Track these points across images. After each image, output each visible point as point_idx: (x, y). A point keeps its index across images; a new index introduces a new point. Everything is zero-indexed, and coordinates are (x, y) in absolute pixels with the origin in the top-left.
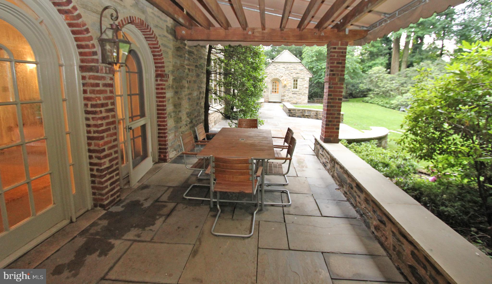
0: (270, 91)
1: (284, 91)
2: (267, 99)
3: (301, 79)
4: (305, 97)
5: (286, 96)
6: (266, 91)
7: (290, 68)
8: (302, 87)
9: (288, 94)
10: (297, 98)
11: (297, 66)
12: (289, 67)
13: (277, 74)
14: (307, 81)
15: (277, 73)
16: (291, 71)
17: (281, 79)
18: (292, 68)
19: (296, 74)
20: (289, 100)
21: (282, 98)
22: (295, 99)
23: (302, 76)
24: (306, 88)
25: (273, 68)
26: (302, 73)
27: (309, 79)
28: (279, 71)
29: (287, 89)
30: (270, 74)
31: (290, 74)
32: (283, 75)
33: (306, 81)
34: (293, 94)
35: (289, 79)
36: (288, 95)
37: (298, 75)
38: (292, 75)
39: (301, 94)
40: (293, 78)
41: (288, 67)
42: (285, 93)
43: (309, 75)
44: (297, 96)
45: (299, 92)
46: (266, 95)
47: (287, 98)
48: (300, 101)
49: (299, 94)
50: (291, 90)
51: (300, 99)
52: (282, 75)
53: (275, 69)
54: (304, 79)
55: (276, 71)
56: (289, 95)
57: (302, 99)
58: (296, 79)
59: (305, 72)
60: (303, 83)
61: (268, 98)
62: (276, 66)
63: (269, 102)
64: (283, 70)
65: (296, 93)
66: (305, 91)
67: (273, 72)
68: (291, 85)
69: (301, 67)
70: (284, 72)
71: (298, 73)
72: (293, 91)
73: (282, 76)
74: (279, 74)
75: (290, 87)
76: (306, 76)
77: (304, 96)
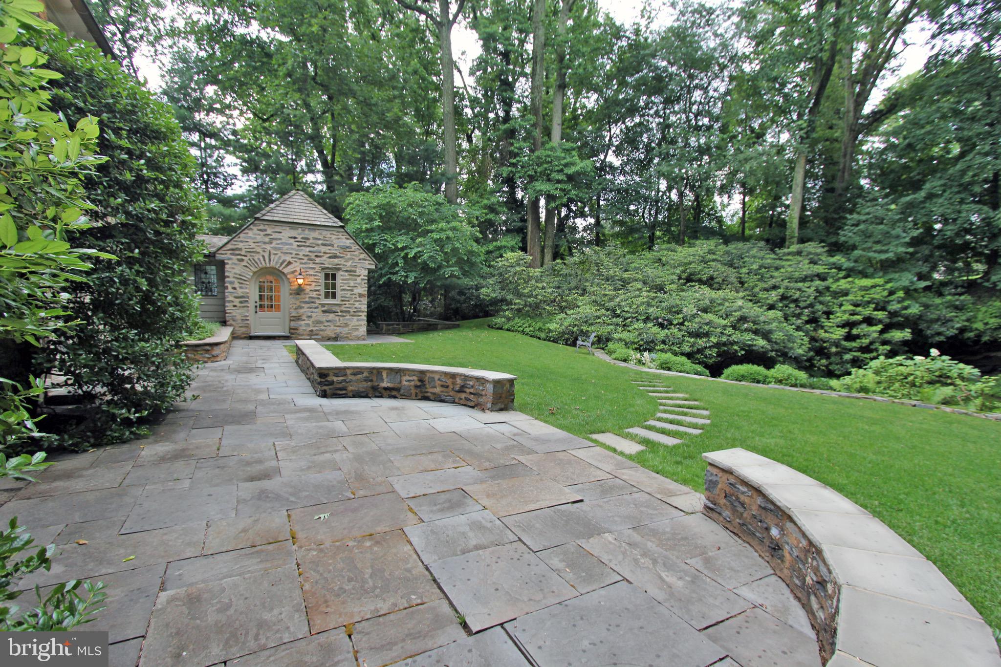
0: (252, 305)
1: (298, 303)
2: (244, 329)
3: (347, 271)
4: (358, 320)
5: (304, 317)
6: (238, 305)
7: (311, 241)
8: (350, 292)
9: (310, 314)
10: (338, 324)
11: (334, 237)
12: (311, 237)
13: (272, 256)
14: (362, 277)
15: (273, 252)
16: (316, 249)
17: (286, 271)
18: (320, 242)
19: (330, 257)
20: (315, 329)
21: (293, 324)
22: (332, 327)
23: (349, 264)
24: (361, 295)
25: (259, 238)
26: (349, 256)
27: (366, 273)
28: (280, 249)
29: (307, 300)
30: (248, 255)
31: (313, 257)
32: (291, 260)
33: (359, 279)
34: (324, 312)
35: (311, 272)
36: (310, 317)
37: (336, 261)
38: (318, 260)
39: (349, 312)
40: (323, 269)
41: (308, 239)
42: (302, 311)
43: (367, 262)
44: (337, 318)
45: (343, 308)
46: (239, 317)
47: (308, 325)
48: (345, 331)
49: (341, 311)
50: (318, 302)
51: (346, 325)
52: (288, 258)
53: (267, 239)
54: (355, 272)
55: (268, 247)
56: (314, 315)
57: (350, 327)
58: (330, 272)
59: (357, 253)
60: (352, 283)
61: (247, 326)
62: (269, 232)
63: (252, 338)
64: (291, 244)
65: (334, 309)
66: (357, 305)
67: (259, 250)
68: (318, 288)
69: (344, 240)
70: (294, 252)
71: (336, 257)
72: (323, 305)
73: (290, 263)
74: (280, 254)
75: (314, 294)
76: (359, 265)
77: (355, 318)
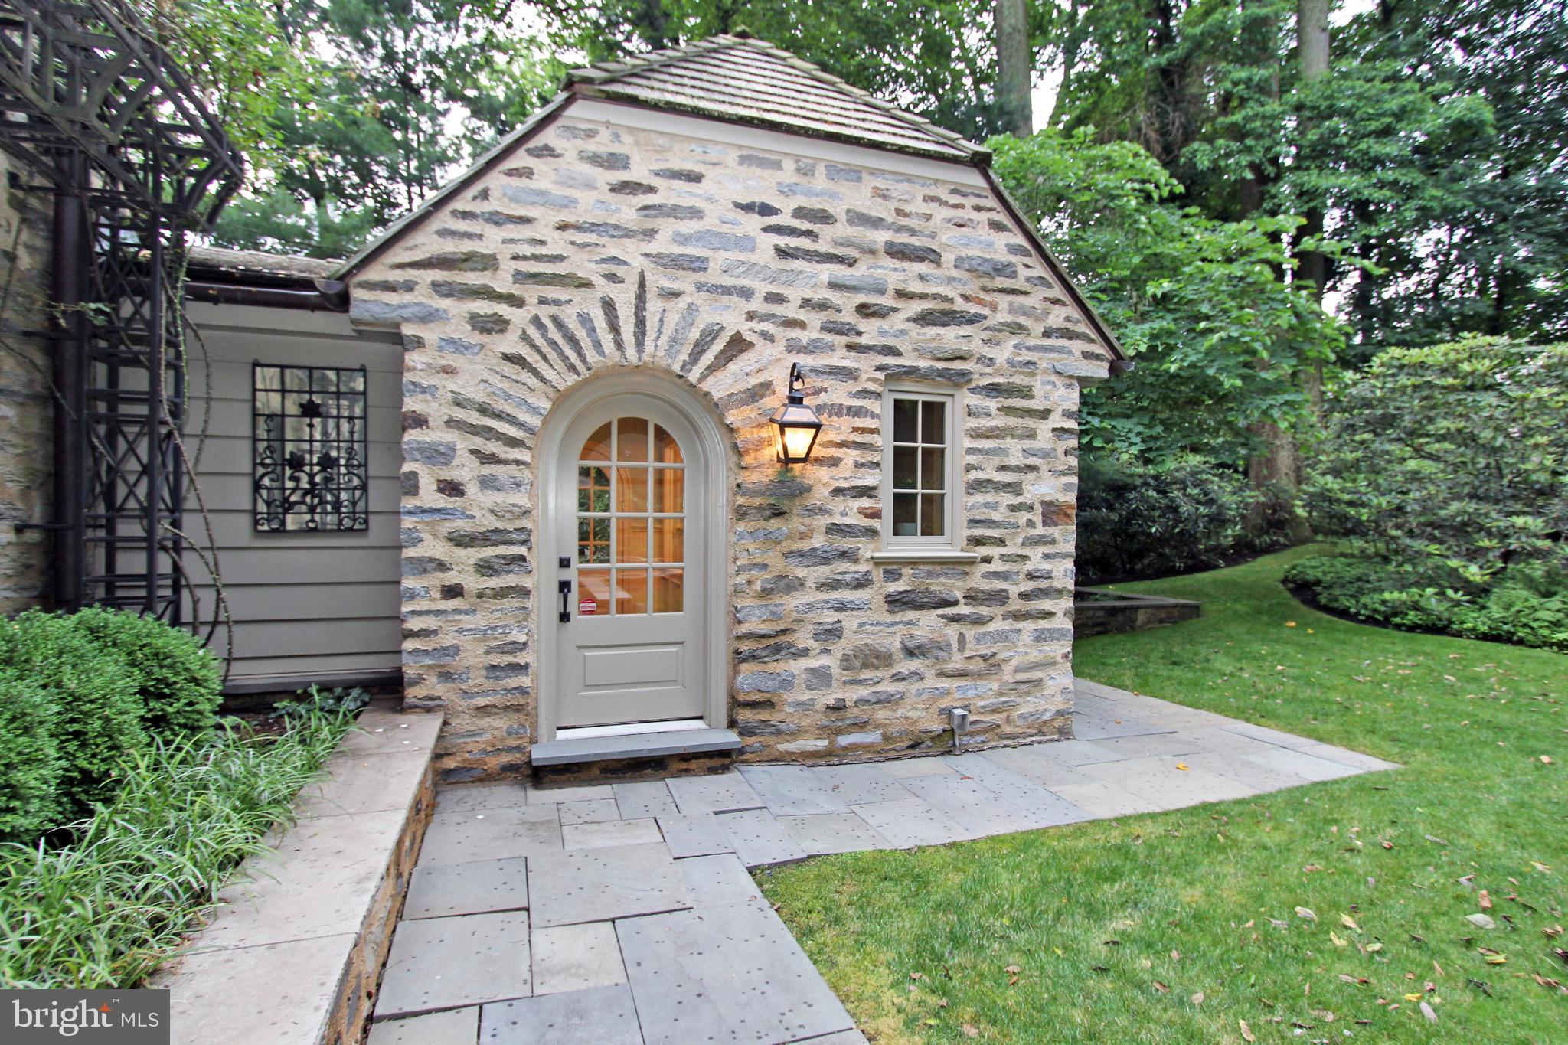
0: (542, 578)
1: (777, 563)
2: (499, 724)
3: (993, 390)
4: (1040, 637)
5: (803, 638)
6: (472, 582)
7: (842, 229)
8: (1007, 499)
9: (830, 617)
10: (957, 662)
11: (941, 214)
12: (838, 210)
13: (653, 306)
14: (1057, 421)
15: (657, 280)
16: (861, 271)
17: (719, 386)
18: (881, 237)
19: (923, 319)
20: (852, 694)
21: (749, 678)
22: (931, 682)
23: (1003, 353)
24: (1052, 512)
25: (588, 206)
26: (1002, 316)
27: (1071, 399)
28: (695, 265)
29: (819, 541)
30: (531, 293)
31: (849, 317)
32: (745, 328)
33: (1044, 429)
34: (897, 602)
35: (839, 394)
36: (832, 633)
37: (950, 337)
38: (871, 331)
39: (1001, 597)
40: (895, 376)
41: (825, 218)
42: (792, 603)
43: (1078, 346)
44: (952, 632)
45: (978, 581)
46: (474, 656)
47: (821, 677)
48: (985, 692)
49: (971, 597)
50: (867, 549)
51: (991, 665)
52: (732, 319)
53: (626, 210)
54: (1026, 393)
55: (632, 252)
56: (850, 622)
57: (1008, 675)
58: (918, 393)
59: (1035, 300)
60: (1015, 452)
61: (520, 707)
62: (638, 172)
63: (540, 775)
64: (746, 243)
65: (940, 585)
66: (1036, 560)
67: (582, 265)
68: (869, 479)
69: (986, 234)
70: (762, 288)
71: (947, 317)
72: (892, 568)
73: (738, 345)
74: (692, 297)
75: (850, 512)
76: (1044, 361)
77: (1028, 626)
